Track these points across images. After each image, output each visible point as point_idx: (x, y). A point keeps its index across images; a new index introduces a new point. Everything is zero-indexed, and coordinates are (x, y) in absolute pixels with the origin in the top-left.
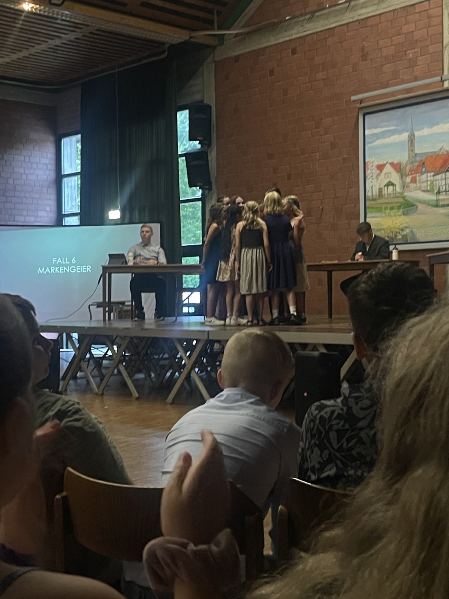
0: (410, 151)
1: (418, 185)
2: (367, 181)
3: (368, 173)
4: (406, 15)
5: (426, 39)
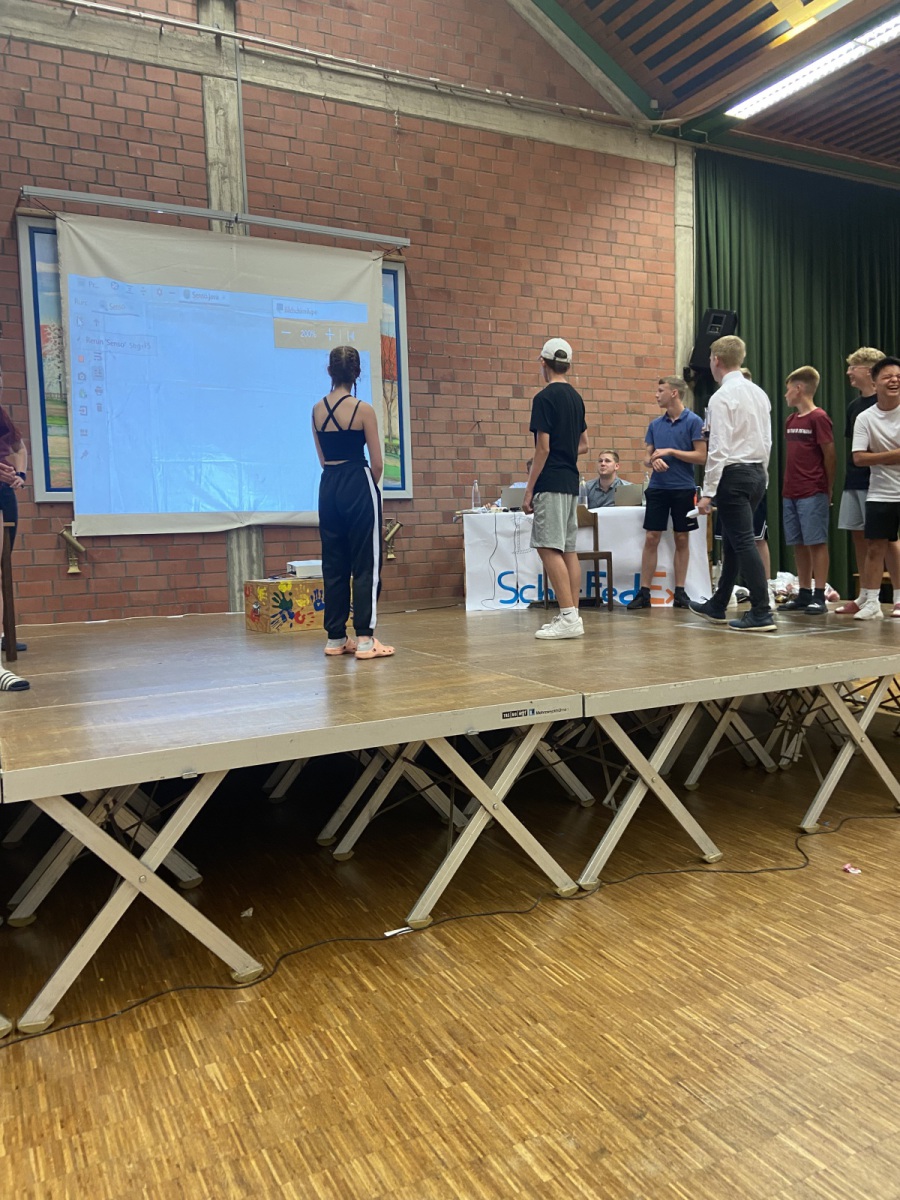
2: (45, 364)
3: (48, 348)
4: (125, 74)
5: (171, 135)
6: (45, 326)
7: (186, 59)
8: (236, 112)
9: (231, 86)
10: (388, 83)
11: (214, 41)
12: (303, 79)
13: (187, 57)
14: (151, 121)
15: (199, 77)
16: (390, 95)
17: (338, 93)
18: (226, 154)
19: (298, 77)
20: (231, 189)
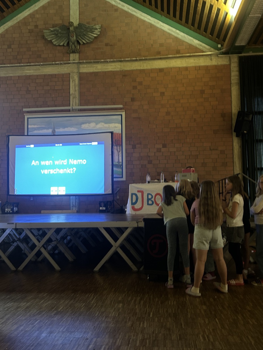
5: (61, 90)
9: (77, 75)
12: (96, 68)
13: (66, 69)
14: (56, 87)
15: (69, 74)
16: (122, 66)
17: (106, 69)
20: (76, 100)
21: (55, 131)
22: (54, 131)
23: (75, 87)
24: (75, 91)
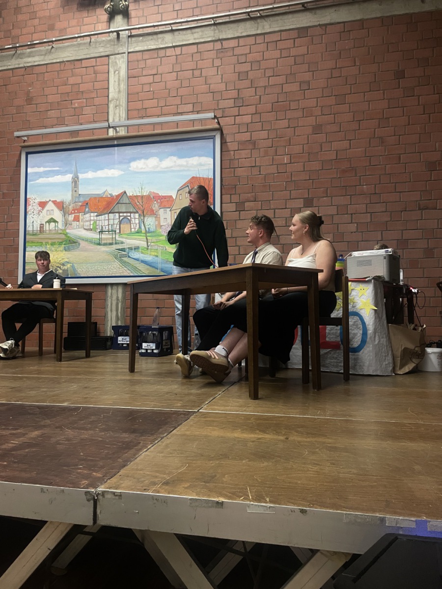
0: (74, 191)
1: (82, 223)
2: (27, 217)
3: (30, 209)
4: (73, 68)
5: (92, 92)
6: (29, 198)
7: (101, 51)
8: (124, 70)
9: (123, 57)
10: (215, 24)
11: (116, 37)
12: (163, 40)
13: (101, 50)
14: (83, 87)
15: (107, 58)
16: (217, 31)
17: (183, 41)
18: (118, 93)
19: (160, 40)
20: (120, 111)
21: (78, 178)
22: (76, 179)
23: (119, 84)
24: (119, 92)
